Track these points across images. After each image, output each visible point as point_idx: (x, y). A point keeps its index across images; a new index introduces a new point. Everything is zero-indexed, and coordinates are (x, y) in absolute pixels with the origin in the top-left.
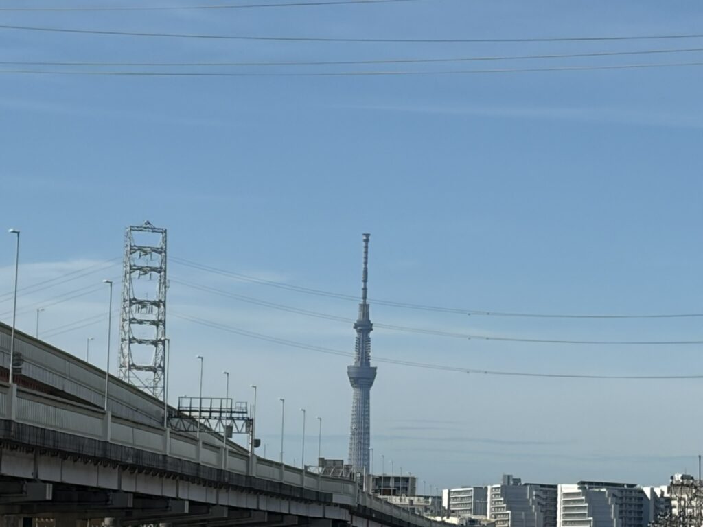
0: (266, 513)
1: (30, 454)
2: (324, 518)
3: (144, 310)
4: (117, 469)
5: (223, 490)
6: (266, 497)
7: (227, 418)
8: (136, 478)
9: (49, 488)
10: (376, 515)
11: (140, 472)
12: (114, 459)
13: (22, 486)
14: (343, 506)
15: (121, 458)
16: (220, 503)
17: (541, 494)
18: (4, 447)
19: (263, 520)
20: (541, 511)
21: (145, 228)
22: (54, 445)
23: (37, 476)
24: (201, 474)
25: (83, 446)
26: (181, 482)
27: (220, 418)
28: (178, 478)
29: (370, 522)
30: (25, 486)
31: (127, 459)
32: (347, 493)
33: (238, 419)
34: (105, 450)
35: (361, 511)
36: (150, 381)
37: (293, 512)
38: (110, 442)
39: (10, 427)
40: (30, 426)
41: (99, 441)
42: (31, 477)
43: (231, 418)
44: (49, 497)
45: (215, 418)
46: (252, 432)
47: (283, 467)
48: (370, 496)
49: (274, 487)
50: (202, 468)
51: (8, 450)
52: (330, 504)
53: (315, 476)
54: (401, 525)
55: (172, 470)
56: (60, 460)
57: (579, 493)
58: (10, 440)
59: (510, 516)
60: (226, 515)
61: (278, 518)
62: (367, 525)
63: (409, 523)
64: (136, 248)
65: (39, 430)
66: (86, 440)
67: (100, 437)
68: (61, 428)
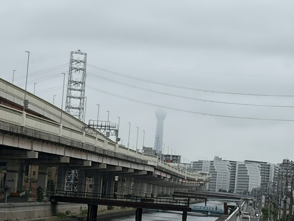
0: (121, 168)
1: (30, 140)
2: (144, 170)
3: (76, 85)
4: (64, 148)
5: (105, 158)
6: (122, 161)
7: (108, 129)
8: (71, 152)
9: (37, 154)
10: (164, 170)
11: (73, 149)
12: (63, 143)
13: (27, 153)
14: (152, 166)
15: (66, 143)
17: (230, 165)
18: (20, 137)
19: (120, 170)
20: (229, 171)
21: (78, 53)
22: (39, 137)
23: (32, 149)
25: (51, 138)
26: (88, 154)
27: (105, 129)
28: (87, 152)
29: (162, 173)
31: (68, 144)
32: (153, 161)
33: (112, 130)
34: (59, 140)
35: (159, 168)
36: (78, 113)
37: (132, 168)
38: (62, 136)
39: (23, 129)
40: (30, 129)
41: (57, 136)
42: (30, 149)
43: (109, 129)
44: (37, 157)
45: (103, 129)
46: (117, 135)
47: (129, 150)
48: (162, 162)
49: (125, 157)
50: (97, 148)
51: (21, 138)
52: (147, 165)
53: (141, 154)
54: (174, 174)
55: (85, 149)
56: (42, 143)
57: (245, 165)
58: (23, 134)
59: (217, 173)
60: (106, 168)
61: (126, 170)
62: (161, 174)
63: (177, 174)
64: (74, 60)
65: (34, 131)
66: (52, 136)
67: (58, 135)
68: (43, 130)
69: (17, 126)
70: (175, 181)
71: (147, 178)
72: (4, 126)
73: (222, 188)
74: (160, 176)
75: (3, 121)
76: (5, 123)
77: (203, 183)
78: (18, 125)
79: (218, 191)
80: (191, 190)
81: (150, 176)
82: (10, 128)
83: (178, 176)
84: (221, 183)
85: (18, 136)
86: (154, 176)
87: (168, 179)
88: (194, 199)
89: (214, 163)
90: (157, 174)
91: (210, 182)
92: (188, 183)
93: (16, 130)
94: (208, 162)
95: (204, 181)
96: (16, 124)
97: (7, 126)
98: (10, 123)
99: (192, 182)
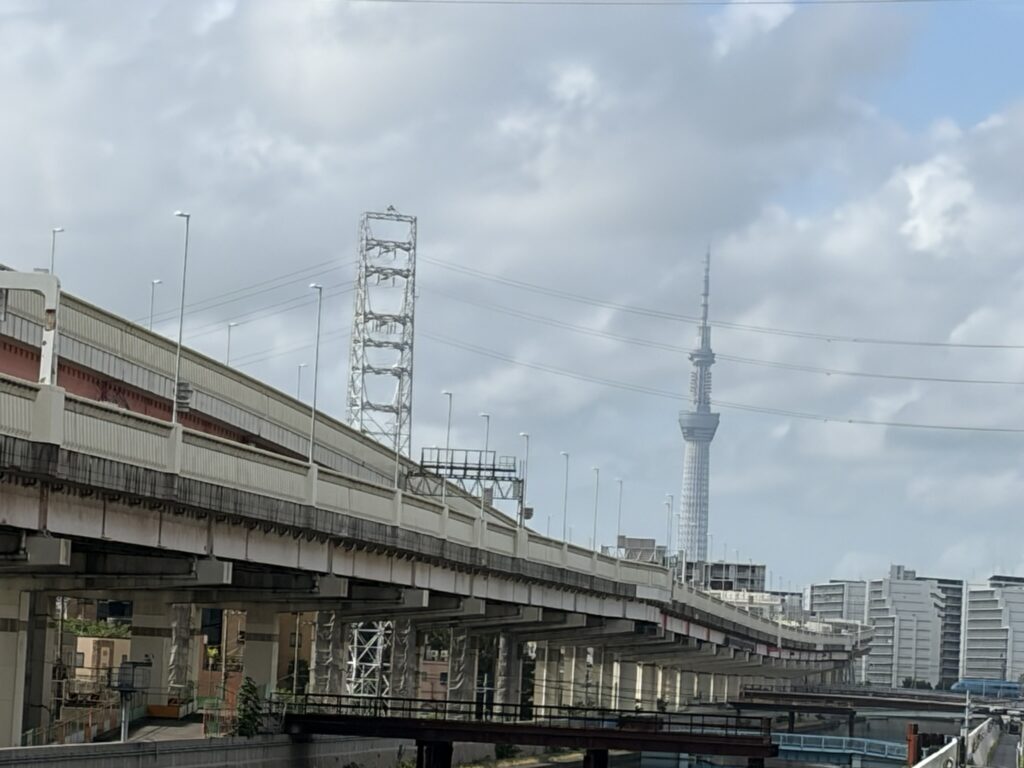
0: (541, 610)
1: (202, 521)
2: (624, 618)
3: (384, 328)
4: (326, 544)
5: (480, 577)
6: (541, 587)
7: (488, 478)
8: (354, 559)
9: (228, 568)
10: (700, 615)
11: (360, 548)
12: (322, 530)
13: (191, 565)
14: (650, 603)
15: (332, 530)
16: (475, 594)
17: (939, 592)
18: (164, 510)
19: (536, 619)
20: (939, 616)
21: (387, 215)
22: (236, 510)
23: (212, 552)
24: (448, 553)
25: (277, 512)
26: (418, 564)
27: (478, 478)
28: (413, 558)
29: (692, 626)
30: (194, 564)
31: (340, 532)
32: (655, 586)
33: (503, 479)
34: (308, 518)
35: (678, 611)
36: (391, 426)
37: (579, 610)
38: (316, 506)
39: (173, 483)
40: (201, 482)
41: (300, 505)
42: (204, 552)
43: (494, 478)
44: (227, 579)
45: (472, 478)
46: (522, 497)
47: (565, 547)
48: (691, 590)
49: (553, 574)
50: (448, 545)
51: (171, 515)
52: (632, 599)
53: (612, 560)
54: (736, 630)
55: (405, 548)
56: (246, 530)
57: (992, 592)
58: (173, 501)
59: (896, 622)
60: (482, 611)
61: (559, 617)
62: (688, 630)
63: (748, 628)
64: (375, 243)
65: (214, 489)
66: (282, 504)
67: (302, 500)
68: (246, 486)
69: (153, 473)
70: (740, 654)
71: (639, 646)
72: (104, 474)
73: (913, 676)
74: (683, 635)
75: (99, 458)
76: (107, 464)
77: (844, 657)
78: (156, 469)
79: (902, 684)
80: (803, 684)
81: (651, 639)
82: (128, 480)
83: (751, 635)
84: (910, 658)
85: (159, 507)
86: (661, 638)
87: (714, 647)
88: (813, 716)
89: (884, 588)
90: (671, 632)
91: (871, 653)
92: (788, 660)
93: (149, 487)
94: (862, 585)
95: (848, 652)
96: (148, 467)
97: (116, 474)
98: (124, 464)
99: (805, 656)
